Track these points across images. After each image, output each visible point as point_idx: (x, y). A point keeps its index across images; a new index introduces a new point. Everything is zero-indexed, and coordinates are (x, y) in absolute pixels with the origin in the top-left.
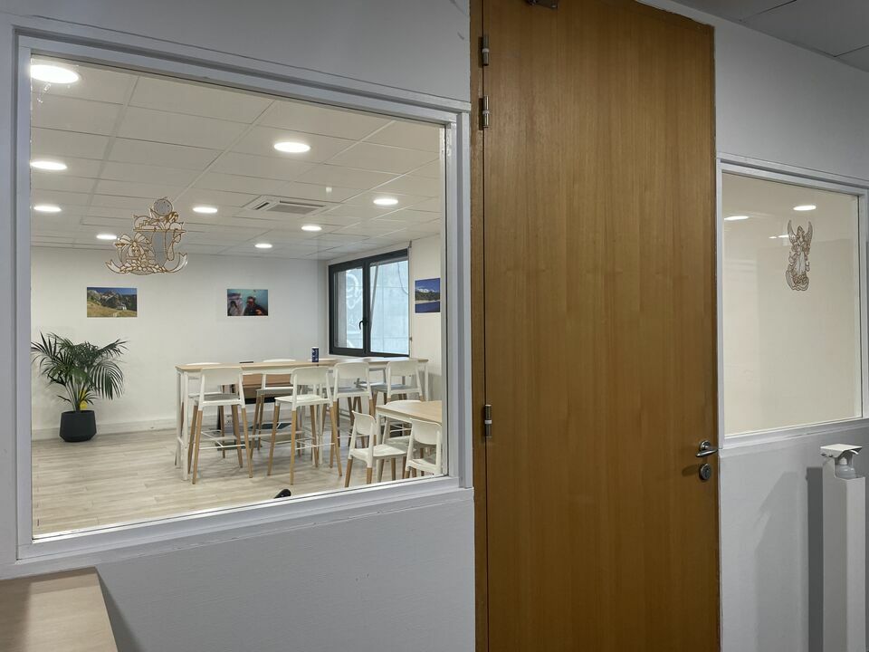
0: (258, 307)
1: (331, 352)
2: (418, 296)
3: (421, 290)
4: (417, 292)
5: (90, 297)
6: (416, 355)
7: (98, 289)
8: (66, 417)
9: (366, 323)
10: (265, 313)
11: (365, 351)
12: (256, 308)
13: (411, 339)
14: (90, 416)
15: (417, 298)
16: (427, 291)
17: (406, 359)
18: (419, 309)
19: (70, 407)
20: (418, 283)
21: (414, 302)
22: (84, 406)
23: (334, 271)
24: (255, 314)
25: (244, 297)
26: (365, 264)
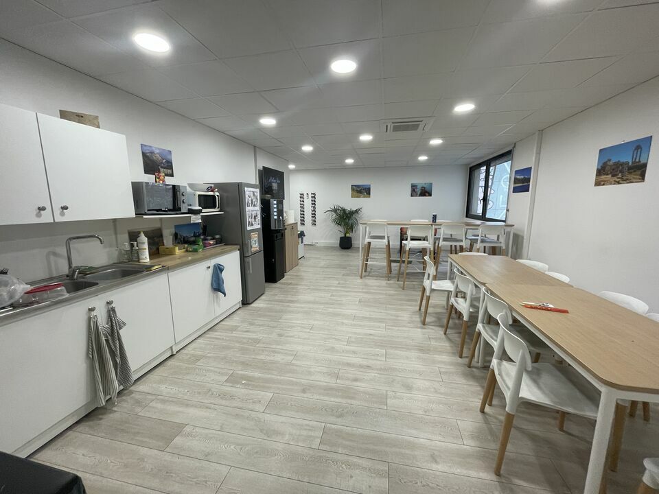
0: (427, 192)
1: (467, 217)
2: (516, 181)
3: (518, 177)
4: (515, 179)
5: (353, 189)
6: (509, 222)
7: (355, 186)
8: (342, 239)
9: (485, 200)
10: (430, 195)
11: (483, 217)
12: (426, 192)
13: (508, 210)
14: (350, 239)
15: (515, 183)
16: (522, 177)
17: (503, 224)
18: (516, 190)
19: (343, 236)
20: (517, 172)
21: (512, 186)
22: (348, 235)
23: (472, 170)
24: (425, 196)
25: (419, 187)
26: (488, 163)
